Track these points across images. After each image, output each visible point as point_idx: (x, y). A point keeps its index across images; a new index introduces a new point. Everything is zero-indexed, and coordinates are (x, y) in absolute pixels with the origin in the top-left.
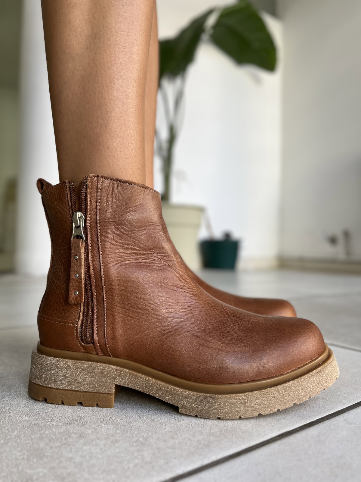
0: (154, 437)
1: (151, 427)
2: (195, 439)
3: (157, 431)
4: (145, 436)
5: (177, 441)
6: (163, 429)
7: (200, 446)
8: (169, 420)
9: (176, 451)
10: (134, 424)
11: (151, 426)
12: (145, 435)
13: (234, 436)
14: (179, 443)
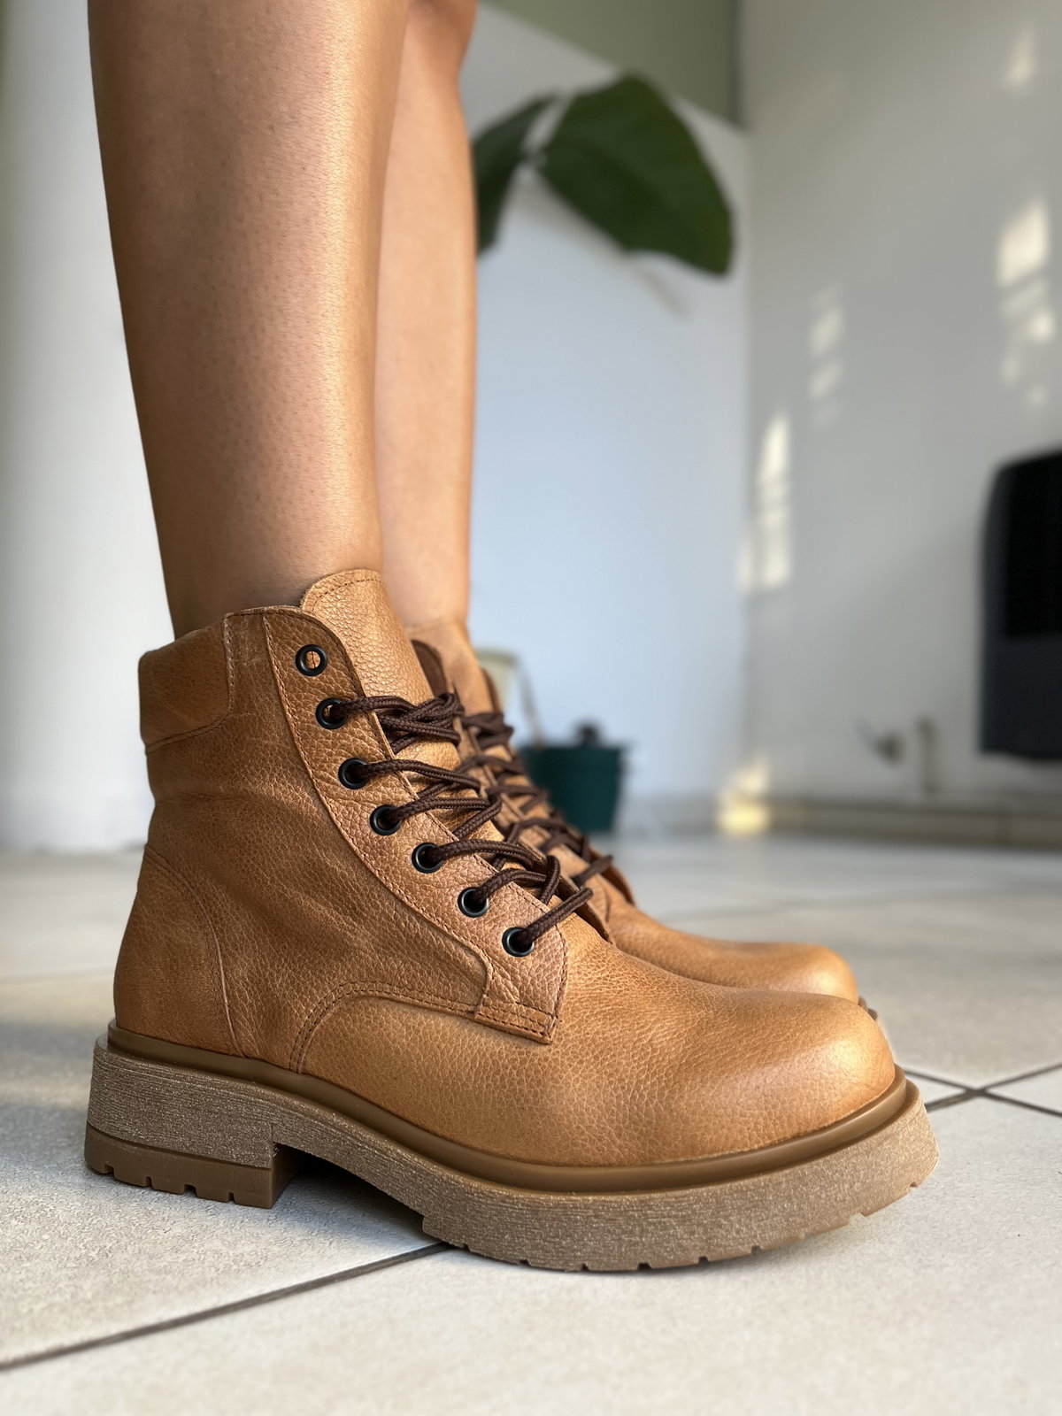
0: (129, 1248)
1: (134, 1228)
2: (231, 1253)
3: (144, 1237)
4: (108, 1248)
5: (183, 1257)
6: (161, 1232)
7: (235, 1267)
8: (190, 1212)
9: (169, 1278)
10: (95, 1222)
11: (137, 1224)
12: (109, 1245)
13: (334, 1244)
14: (184, 1260)
